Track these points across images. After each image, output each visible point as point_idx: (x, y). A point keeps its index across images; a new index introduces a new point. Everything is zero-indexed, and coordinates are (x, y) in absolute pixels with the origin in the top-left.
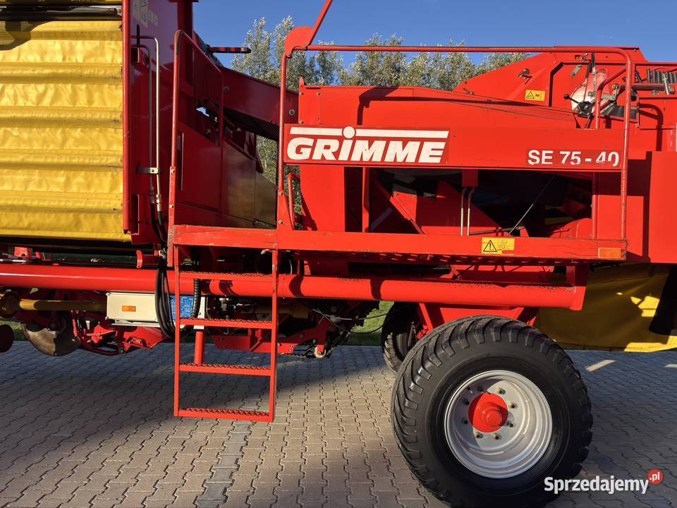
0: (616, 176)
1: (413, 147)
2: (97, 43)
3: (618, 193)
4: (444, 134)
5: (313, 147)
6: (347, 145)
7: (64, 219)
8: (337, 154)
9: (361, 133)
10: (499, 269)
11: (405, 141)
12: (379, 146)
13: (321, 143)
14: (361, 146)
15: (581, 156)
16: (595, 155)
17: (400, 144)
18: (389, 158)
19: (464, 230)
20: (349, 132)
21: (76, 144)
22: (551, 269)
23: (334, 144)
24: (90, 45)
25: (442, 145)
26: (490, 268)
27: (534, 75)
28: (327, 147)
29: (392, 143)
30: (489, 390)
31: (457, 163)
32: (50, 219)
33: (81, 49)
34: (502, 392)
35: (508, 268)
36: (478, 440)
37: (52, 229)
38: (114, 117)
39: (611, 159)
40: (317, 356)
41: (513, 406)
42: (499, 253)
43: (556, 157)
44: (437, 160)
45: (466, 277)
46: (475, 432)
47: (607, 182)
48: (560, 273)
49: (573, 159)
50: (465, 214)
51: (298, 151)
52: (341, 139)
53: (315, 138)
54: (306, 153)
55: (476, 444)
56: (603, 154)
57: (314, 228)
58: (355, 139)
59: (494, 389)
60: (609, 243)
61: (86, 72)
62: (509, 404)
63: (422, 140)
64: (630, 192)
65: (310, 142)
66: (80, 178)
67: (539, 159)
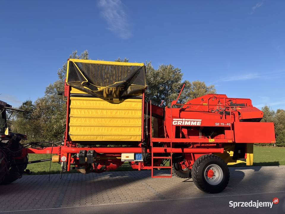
0: (230, 127)
1: (195, 122)
2: (137, 103)
3: (230, 130)
4: (201, 120)
5: (177, 123)
6: (184, 122)
7: (129, 137)
8: (182, 124)
9: (186, 120)
10: (205, 145)
11: (194, 121)
12: (189, 122)
13: (179, 122)
14: (186, 122)
15: (224, 124)
16: (226, 124)
17: (193, 122)
18: (191, 125)
19: (200, 137)
20: (184, 120)
21: (132, 122)
22: (215, 145)
23: (181, 122)
24: (135, 103)
25: (201, 122)
26: (203, 145)
27: (205, 100)
28: (180, 122)
29: (192, 122)
30: (210, 169)
31: (203, 125)
32: (125, 137)
33: (134, 104)
34: (213, 169)
35: (207, 145)
36: (209, 179)
37: (125, 139)
38: (140, 117)
39: (229, 125)
40: (158, 169)
41: (215, 172)
42: (212, 142)
43: (220, 124)
44: (200, 125)
45: (198, 147)
46: (208, 178)
47: (228, 128)
48: (218, 145)
49: (223, 124)
50: (200, 134)
51: (175, 123)
52: (183, 121)
53: (178, 121)
54: (176, 124)
55: (208, 180)
56: (228, 124)
57: (169, 138)
58: (185, 121)
59: (211, 169)
60: (230, 139)
61: (135, 109)
62: (214, 171)
63: (197, 121)
64: (232, 130)
65: (177, 121)
66: (132, 129)
67: (217, 124)
